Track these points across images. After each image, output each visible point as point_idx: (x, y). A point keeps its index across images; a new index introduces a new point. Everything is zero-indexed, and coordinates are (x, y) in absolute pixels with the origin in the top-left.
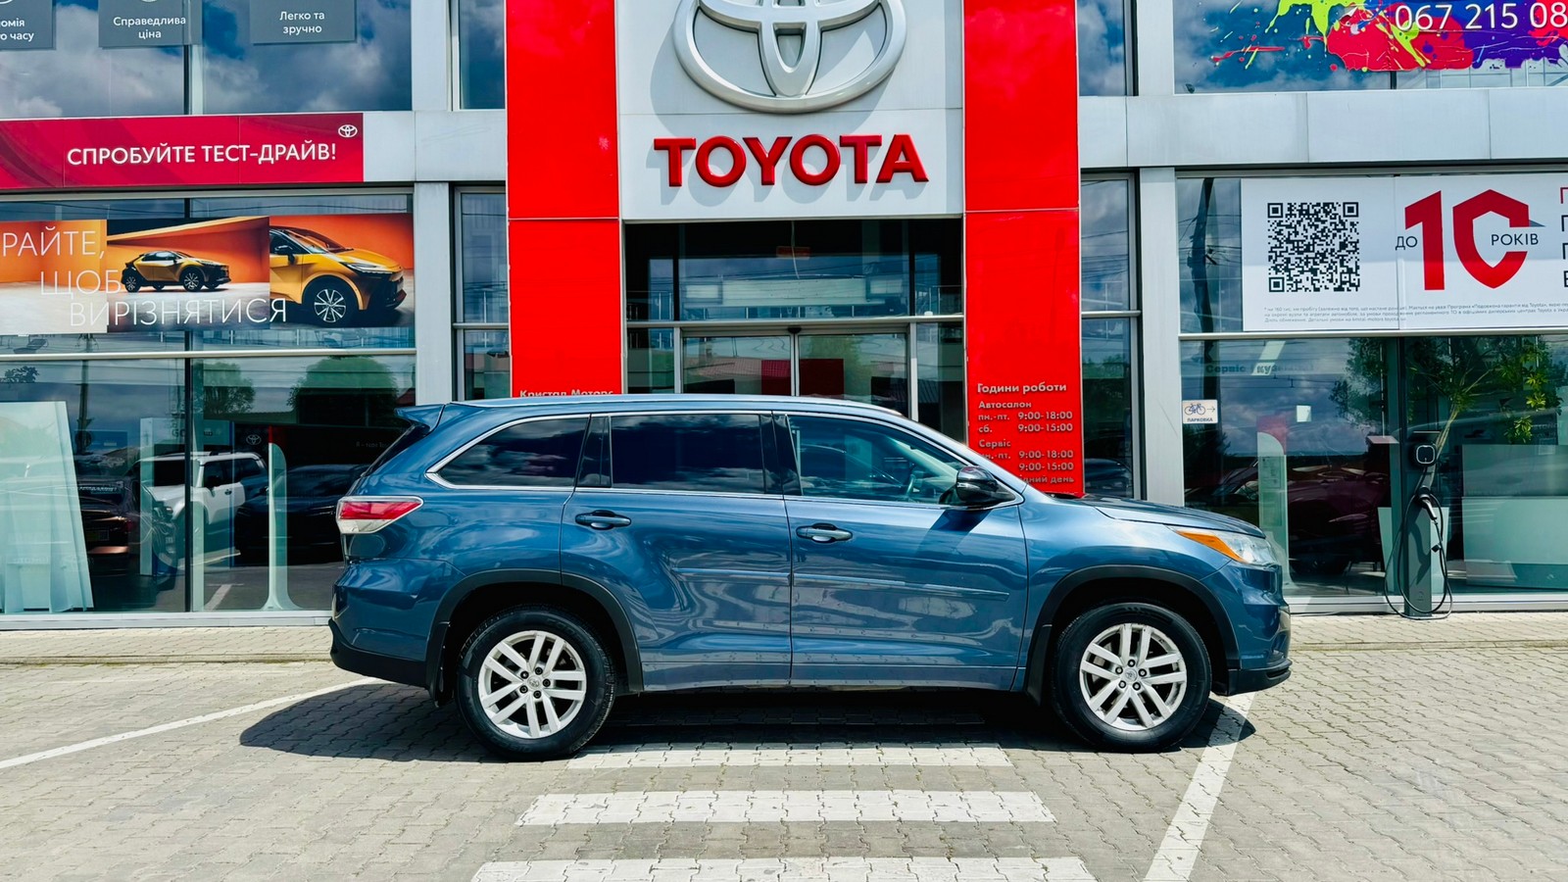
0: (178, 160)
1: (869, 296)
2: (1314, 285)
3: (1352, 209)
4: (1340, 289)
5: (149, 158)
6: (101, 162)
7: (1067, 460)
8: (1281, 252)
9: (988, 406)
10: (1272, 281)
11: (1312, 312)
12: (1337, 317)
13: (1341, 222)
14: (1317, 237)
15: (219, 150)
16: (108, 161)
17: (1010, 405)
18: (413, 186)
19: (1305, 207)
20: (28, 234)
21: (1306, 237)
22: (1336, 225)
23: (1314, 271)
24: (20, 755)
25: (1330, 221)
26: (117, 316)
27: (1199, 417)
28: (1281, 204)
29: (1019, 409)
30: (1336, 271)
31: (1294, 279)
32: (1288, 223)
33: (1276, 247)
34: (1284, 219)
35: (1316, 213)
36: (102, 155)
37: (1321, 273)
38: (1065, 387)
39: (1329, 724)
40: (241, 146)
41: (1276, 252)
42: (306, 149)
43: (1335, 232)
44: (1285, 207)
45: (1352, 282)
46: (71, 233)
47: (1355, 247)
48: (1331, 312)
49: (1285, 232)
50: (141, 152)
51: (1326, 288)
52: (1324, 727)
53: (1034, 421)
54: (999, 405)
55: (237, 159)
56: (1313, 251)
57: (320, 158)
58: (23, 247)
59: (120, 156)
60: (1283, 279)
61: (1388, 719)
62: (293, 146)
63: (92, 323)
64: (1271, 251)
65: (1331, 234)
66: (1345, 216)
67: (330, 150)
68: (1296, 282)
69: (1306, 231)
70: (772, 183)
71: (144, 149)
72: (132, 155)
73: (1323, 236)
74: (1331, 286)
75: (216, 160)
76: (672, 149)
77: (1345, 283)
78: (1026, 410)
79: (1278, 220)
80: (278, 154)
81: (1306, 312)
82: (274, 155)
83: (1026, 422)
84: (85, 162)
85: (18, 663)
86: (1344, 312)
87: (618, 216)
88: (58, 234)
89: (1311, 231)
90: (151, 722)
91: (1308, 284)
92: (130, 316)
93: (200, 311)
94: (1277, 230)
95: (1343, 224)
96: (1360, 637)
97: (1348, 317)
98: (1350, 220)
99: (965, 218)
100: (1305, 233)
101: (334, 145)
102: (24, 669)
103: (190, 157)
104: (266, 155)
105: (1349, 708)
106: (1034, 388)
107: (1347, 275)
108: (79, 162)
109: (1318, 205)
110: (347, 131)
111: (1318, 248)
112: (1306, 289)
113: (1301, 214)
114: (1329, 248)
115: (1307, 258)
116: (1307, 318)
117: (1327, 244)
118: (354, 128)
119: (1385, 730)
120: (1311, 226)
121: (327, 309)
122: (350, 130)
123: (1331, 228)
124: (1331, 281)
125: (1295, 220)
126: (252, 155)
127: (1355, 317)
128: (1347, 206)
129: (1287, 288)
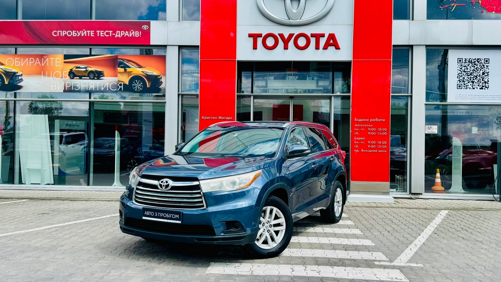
0: (89, 35)
1: (317, 86)
2: (473, 87)
3: (487, 61)
4: (482, 88)
5: (79, 34)
6: (63, 35)
7: (384, 144)
8: (461, 75)
9: (358, 126)
10: (458, 85)
11: (472, 96)
12: (481, 98)
13: (483, 65)
14: (474, 70)
15: (102, 32)
16: (66, 35)
17: (365, 126)
18: (167, 46)
19: (471, 60)
20: (38, 59)
21: (471, 70)
22: (481, 66)
23: (473, 82)
24: (69, 222)
25: (479, 65)
26: (67, 87)
27: (431, 131)
28: (462, 59)
29: (369, 127)
30: (481, 82)
31: (466, 85)
32: (465, 65)
33: (460, 73)
34: (463, 64)
35: (475, 62)
36: (64, 33)
37: (475, 83)
38: (384, 120)
39: (462, 228)
40: (109, 31)
41: (460, 75)
42: (131, 33)
43: (481, 69)
44: (464, 60)
45: (486, 86)
46: (52, 59)
47: (488, 74)
48: (478, 96)
49: (463, 68)
50: (76, 32)
51: (477, 88)
52: (461, 229)
53: (373, 131)
54: (362, 126)
55: (108, 36)
56: (473, 75)
57: (136, 36)
58: (36, 63)
59: (69, 33)
60: (462, 84)
61: (482, 228)
62: (127, 32)
63: (58, 89)
64: (458, 75)
65: (479, 69)
66: (484, 63)
67: (139, 34)
68: (467, 86)
69: (471, 68)
70: (287, 49)
71: (78, 31)
72: (74, 33)
73: (476, 70)
74: (479, 87)
75: (101, 36)
76: (255, 37)
77: (484, 86)
78: (371, 127)
79: (461, 64)
80: (122, 34)
81: (470, 96)
82: (120, 35)
83: (371, 131)
84: (58, 35)
85: (42, 199)
86: (483, 96)
87: (236, 59)
88: (48, 59)
89: (472, 68)
90: (100, 215)
91: (471, 87)
92: (71, 87)
93: (94, 86)
94: (461, 67)
95: (484, 66)
96: (481, 207)
97: (484, 98)
98: (486, 64)
99: (352, 62)
100: (470, 69)
101: (140, 32)
102: (46, 201)
103: (92, 34)
104: (118, 35)
105: (470, 225)
106: (374, 120)
107: (484, 84)
108: (56, 35)
109: (475, 59)
110: (145, 27)
111: (474, 74)
112: (470, 88)
113: (469, 62)
114: (479, 74)
115: (471, 77)
116: (470, 98)
117: (478, 73)
118: (147, 26)
119: (479, 230)
120: (472, 67)
121: (137, 87)
122: (146, 27)
123: (479, 67)
124: (479, 86)
125: (467, 64)
126: (113, 34)
127: (487, 98)
128: (485, 60)
129: (463, 87)
